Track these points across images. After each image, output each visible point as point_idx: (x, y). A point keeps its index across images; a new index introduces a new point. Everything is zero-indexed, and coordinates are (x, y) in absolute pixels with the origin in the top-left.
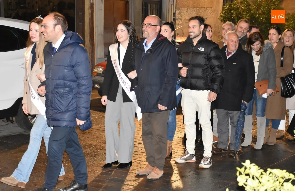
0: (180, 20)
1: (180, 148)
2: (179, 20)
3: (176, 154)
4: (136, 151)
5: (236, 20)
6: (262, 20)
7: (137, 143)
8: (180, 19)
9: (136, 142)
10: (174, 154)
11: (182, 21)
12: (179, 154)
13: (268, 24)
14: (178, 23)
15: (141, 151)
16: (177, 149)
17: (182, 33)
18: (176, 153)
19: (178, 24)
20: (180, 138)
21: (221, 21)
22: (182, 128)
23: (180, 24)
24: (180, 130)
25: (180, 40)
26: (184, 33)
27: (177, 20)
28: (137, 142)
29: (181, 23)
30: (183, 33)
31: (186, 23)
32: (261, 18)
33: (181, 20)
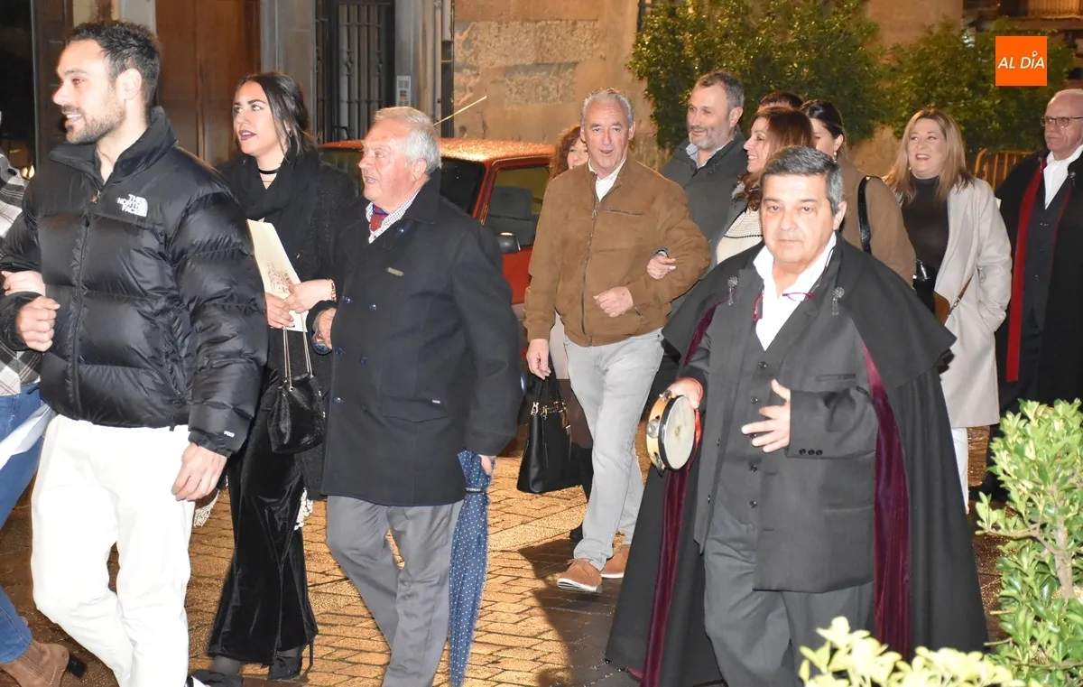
0: (468, 71)
1: (506, 591)
2: (465, 71)
3: (490, 618)
4: (327, 613)
5: (696, 70)
6: (799, 70)
7: (329, 579)
8: (472, 68)
9: (323, 573)
10: (485, 618)
11: (478, 74)
12: (504, 616)
13: (821, 87)
14: (462, 84)
15: (349, 611)
16: (493, 598)
17: (480, 125)
18: (492, 612)
19: (464, 89)
20: (502, 551)
21: (639, 75)
22: (506, 510)
23: (471, 90)
24: (497, 520)
25: (484, 153)
26: (489, 124)
27: (460, 70)
28: (327, 575)
29: (473, 82)
30: (484, 125)
31: (494, 82)
32: (795, 65)
33: (474, 72)
